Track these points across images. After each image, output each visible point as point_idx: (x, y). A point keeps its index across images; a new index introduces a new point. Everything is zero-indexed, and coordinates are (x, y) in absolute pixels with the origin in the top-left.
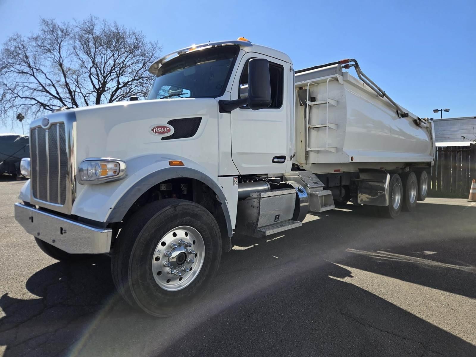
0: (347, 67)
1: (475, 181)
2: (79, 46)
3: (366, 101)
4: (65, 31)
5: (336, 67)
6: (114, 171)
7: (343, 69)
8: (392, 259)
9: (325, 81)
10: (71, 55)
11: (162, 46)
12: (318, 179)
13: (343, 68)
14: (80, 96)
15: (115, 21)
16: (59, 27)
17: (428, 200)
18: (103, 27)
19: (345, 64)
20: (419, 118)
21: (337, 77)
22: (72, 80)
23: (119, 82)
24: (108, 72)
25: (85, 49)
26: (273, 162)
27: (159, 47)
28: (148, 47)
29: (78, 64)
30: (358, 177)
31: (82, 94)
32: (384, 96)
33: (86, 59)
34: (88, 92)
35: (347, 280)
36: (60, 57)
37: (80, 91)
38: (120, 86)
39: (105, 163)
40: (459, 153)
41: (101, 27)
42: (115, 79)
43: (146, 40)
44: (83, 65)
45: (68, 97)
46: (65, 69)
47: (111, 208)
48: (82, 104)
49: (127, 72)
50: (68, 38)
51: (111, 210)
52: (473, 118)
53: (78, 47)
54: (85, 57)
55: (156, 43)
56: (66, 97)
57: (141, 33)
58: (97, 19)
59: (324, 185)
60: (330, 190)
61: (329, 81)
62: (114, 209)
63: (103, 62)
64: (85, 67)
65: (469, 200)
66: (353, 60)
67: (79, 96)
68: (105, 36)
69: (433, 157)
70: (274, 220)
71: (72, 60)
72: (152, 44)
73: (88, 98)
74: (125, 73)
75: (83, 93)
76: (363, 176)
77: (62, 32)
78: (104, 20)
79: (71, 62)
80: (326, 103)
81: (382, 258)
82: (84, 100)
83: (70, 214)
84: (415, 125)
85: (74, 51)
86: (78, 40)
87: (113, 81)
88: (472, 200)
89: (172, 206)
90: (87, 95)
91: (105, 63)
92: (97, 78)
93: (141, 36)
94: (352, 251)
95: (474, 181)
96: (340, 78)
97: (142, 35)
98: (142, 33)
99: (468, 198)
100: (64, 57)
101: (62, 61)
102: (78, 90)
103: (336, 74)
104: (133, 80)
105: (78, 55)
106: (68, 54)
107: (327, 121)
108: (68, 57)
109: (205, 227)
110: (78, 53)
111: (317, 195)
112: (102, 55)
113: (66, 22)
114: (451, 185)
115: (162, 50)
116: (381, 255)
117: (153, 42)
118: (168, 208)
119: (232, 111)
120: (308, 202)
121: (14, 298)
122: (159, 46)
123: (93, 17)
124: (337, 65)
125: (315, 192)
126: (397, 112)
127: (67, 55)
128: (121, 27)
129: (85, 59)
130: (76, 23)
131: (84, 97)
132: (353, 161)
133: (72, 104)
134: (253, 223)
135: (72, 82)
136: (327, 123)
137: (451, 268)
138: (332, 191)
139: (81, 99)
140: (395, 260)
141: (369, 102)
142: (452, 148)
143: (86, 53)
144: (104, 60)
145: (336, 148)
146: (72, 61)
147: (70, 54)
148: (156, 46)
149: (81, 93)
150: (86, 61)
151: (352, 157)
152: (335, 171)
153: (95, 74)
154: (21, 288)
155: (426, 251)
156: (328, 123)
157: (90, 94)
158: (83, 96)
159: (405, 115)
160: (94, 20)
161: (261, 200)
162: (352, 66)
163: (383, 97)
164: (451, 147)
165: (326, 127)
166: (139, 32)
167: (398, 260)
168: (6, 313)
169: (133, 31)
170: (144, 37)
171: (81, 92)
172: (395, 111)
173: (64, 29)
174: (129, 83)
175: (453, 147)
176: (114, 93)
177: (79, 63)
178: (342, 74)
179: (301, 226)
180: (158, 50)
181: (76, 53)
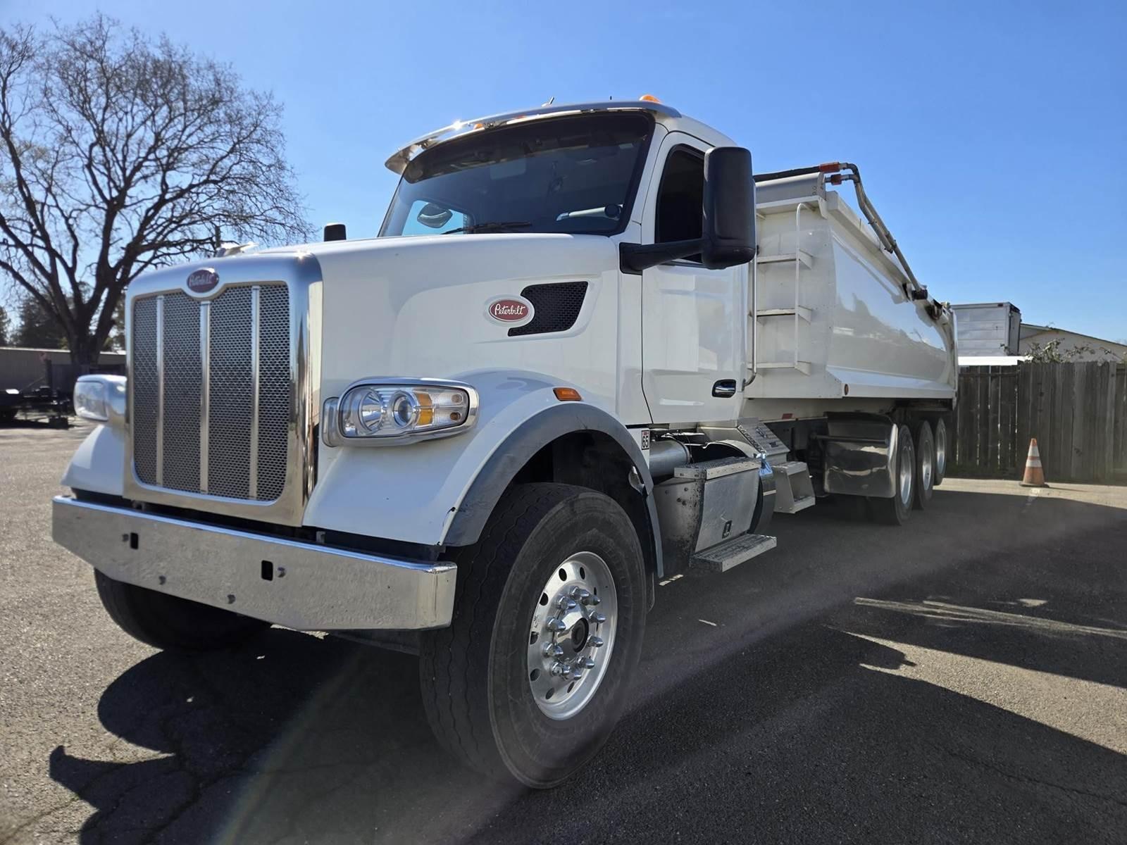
0: (836, 180)
1: (1036, 441)
2: (57, 88)
3: (855, 259)
4: (20, 47)
5: (814, 180)
6: (452, 411)
7: (827, 184)
8: (968, 620)
9: (792, 210)
10: (36, 110)
11: (283, 104)
12: (775, 436)
13: (827, 182)
14: (53, 216)
15: (164, 34)
16: (6, 36)
17: (948, 484)
18: (130, 44)
19: (833, 172)
20: (936, 303)
21: (817, 201)
22: (32, 173)
23: (167, 185)
24: (139, 157)
25: (75, 96)
26: (715, 394)
27: (275, 105)
28: (246, 104)
29: (54, 133)
30: (825, 432)
31: (61, 211)
32: (894, 252)
33: (76, 123)
34: (76, 207)
35: (903, 671)
36: (6, 112)
37: (54, 204)
38: (168, 196)
39: (425, 390)
40: (994, 381)
41: (126, 44)
42: (152, 178)
43: (242, 87)
44: (67, 136)
45: (18, 216)
46: (16, 145)
47: (453, 509)
48: (58, 236)
49: (185, 162)
50: (28, 65)
51: (452, 514)
52: (997, 305)
53: (56, 91)
54: (73, 117)
55: (268, 94)
56: (15, 216)
57: (230, 67)
58: (114, 23)
59: (789, 450)
60: (804, 461)
61: (802, 209)
62: (460, 510)
63: (122, 131)
64: (74, 142)
65: (1024, 482)
66: (849, 166)
67: (51, 216)
68: (133, 67)
69: (955, 388)
70: (722, 533)
71: (37, 123)
72: (256, 98)
73: (76, 221)
74: (180, 164)
75: (62, 208)
76: (834, 430)
77: (13, 48)
78: (133, 28)
79: (33, 128)
80: (795, 260)
81: (944, 618)
82: (65, 227)
83: (298, 525)
84: (927, 318)
85: (45, 100)
86: (57, 74)
87: (147, 182)
88: (1031, 483)
89: (567, 501)
90: (74, 214)
91: (129, 136)
92: (106, 172)
93: (230, 74)
94: (868, 602)
95: (1033, 441)
96: (822, 205)
97: (232, 72)
98: (233, 66)
99: (1022, 480)
100: (15, 113)
101: (10, 125)
102: (50, 201)
103: (814, 194)
104: (207, 182)
105: (53, 111)
106: (27, 108)
107: (797, 304)
108: (26, 114)
109: (622, 553)
110: (54, 105)
111: (785, 473)
112: (121, 114)
113: (25, 25)
114: (978, 449)
115: (282, 113)
116: (939, 611)
117: (259, 92)
118: (559, 507)
119: (644, 271)
120: (775, 489)
121: (90, 759)
122: (274, 103)
123: (105, 21)
124: (817, 174)
125: (778, 467)
126: (904, 286)
127: (24, 109)
128: (178, 49)
129: (73, 122)
130: (57, 28)
131: (67, 219)
132: (848, 395)
133: (30, 235)
134: (683, 542)
135: (34, 179)
136: (797, 307)
137: (1099, 635)
138: (808, 465)
139: (56, 223)
140: (976, 620)
141: (859, 262)
142: (979, 369)
143: (79, 108)
144: (126, 128)
145: (810, 363)
146: (36, 125)
147: (32, 108)
148: (268, 103)
149: (55, 209)
150: (76, 126)
151: (846, 385)
152: (785, 416)
153: (100, 161)
154: (91, 731)
155: (1023, 598)
156: (799, 306)
157: (81, 211)
158: (63, 215)
159: (920, 295)
160: (106, 27)
161: (706, 487)
162: (850, 179)
163: (891, 252)
164: (977, 367)
165: (794, 314)
166: (225, 64)
167: (981, 621)
168: (93, 803)
169: (208, 61)
170: (236, 79)
171: (57, 206)
172: (901, 284)
173: (19, 41)
174: (193, 190)
175: (981, 366)
176: (152, 211)
177: (57, 133)
178: (826, 196)
179: (775, 548)
180: (273, 114)
181: (51, 105)
